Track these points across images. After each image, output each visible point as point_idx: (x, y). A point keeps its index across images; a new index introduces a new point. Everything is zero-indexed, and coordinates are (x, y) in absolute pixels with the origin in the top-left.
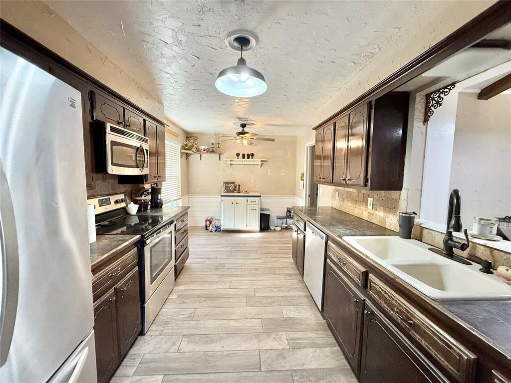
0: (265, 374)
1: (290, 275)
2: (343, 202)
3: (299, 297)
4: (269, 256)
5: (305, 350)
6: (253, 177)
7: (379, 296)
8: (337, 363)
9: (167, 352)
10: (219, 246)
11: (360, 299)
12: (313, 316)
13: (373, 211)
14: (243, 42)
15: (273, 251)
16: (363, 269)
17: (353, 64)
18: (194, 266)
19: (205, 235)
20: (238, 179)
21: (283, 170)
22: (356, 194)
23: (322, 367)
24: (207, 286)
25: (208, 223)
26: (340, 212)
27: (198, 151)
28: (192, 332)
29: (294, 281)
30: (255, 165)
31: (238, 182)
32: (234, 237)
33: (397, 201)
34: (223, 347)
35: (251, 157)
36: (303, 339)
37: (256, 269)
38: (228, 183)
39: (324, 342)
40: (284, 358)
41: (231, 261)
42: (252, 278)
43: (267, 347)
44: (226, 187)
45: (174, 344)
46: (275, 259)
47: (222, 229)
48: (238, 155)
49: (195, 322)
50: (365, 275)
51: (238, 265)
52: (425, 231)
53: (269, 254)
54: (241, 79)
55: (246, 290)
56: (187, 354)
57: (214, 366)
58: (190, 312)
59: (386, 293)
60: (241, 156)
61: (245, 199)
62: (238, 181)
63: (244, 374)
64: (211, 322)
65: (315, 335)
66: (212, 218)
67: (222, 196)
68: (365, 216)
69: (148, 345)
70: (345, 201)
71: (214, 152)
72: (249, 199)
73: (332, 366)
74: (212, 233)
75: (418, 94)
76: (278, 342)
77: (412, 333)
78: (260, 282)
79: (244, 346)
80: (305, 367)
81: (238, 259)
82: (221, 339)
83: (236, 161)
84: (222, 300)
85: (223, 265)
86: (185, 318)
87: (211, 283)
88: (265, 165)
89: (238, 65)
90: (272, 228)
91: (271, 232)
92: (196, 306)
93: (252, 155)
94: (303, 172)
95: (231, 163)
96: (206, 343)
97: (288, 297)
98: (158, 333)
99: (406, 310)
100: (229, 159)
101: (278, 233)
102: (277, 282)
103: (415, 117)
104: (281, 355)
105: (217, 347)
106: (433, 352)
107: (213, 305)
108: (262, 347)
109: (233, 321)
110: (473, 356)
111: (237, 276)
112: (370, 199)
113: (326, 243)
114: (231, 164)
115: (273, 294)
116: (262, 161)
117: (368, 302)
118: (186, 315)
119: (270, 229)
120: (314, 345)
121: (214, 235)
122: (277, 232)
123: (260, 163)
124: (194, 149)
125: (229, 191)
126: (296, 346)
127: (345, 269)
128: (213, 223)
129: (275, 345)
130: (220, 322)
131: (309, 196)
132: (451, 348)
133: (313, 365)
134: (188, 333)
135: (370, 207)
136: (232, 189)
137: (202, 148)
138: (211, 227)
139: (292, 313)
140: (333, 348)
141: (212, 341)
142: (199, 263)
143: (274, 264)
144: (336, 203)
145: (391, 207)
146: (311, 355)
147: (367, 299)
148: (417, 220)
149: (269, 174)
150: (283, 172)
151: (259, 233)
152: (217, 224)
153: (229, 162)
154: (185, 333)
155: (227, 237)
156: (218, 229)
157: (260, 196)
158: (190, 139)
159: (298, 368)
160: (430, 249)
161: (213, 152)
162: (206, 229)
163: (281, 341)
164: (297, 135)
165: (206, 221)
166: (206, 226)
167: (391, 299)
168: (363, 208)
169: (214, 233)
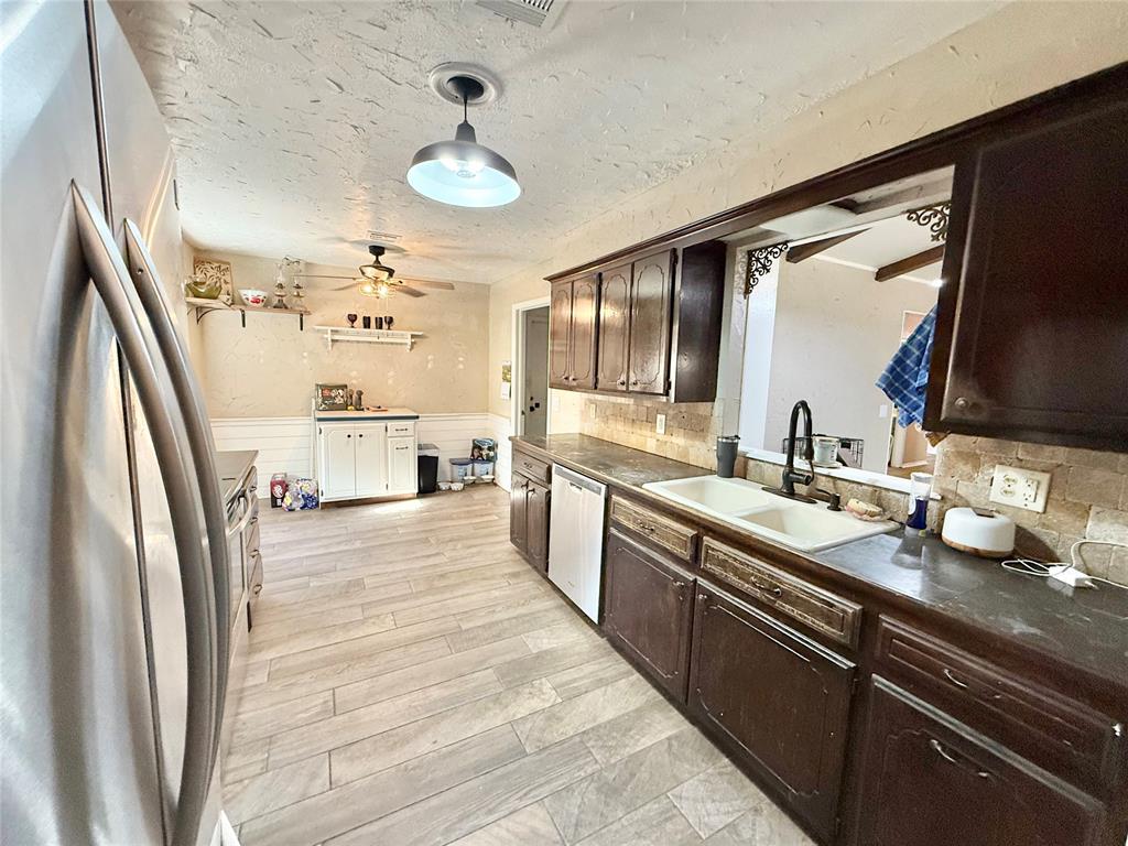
0: (537, 758)
1: (515, 575)
2: (606, 422)
3: (546, 610)
4: (459, 546)
5: (590, 696)
6: (391, 374)
7: (724, 567)
8: (645, 698)
9: (304, 797)
10: (330, 541)
11: (685, 580)
12: (582, 636)
13: (667, 438)
14: (468, 88)
15: (462, 534)
16: (690, 532)
17: (646, 176)
18: (280, 598)
19: (276, 521)
20: (355, 378)
21: (461, 359)
22: (632, 408)
23: (623, 711)
24: (340, 636)
25: (278, 490)
26: (600, 441)
27: (235, 302)
28: (348, 737)
29: (530, 583)
30: (397, 344)
31: (355, 384)
32: (359, 515)
33: (707, 418)
34: (435, 742)
35: (385, 326)
36: (581, 678)
37: (442, 576)
38: (331, 388)
39: (614, 673)
40: (560, 719)
41: (374, 570)
42: (438, 597)
43: (523, 712)
44: (324, 398)
45: (313, 776)
46: (474, 550)
47: (322, 500)
48: (352, 318)
49: (346, 717)
50: (697, 542)
51: (395, 576)
52: (751, 463)
53: (458, 540)
54: (466, 168)
55: (438, 622)
56: (358, 784)
57: (431, 781)
58: (321, 701)
59: (735, 560)
60: (360, 321)
61: (382, 424)
62: (354, 382)
63: (498, 772)
64: (384, 704)
65: (597, 667)
66: (286, 475)
67: (320, 420)
68: (651, 446)
69: (240, 801)
70: (610, 421)
71: (286, 308)
72: (390, 424)
73: (638, 705)
74: (292, 514)
75: (739, 249)
76: (539, 698)
77: (779, 604)
78: (460, 600)
79: (478, 727)
80: (601, 720)
81: (391, 563)
82: (422, 731)
83: (347, 333)
84: (391, 655)
85: (359, 583)
86: (318, 714)
87: (345, 626)
88: (421, 346)
89: (458, 137)
90: (443, 486)
91: (440, 495)
92: (330, 684)
93: (390, 321)
94: (508, 364)
95: (336, 337)
96: (392, 748)
97: (526, 615)
98: (257, 769)
99: (769, 575)
100: (329, 329)
101: (460, 496)
102: (497, 593)
104: (552, 716)
105: (424, 746)
106: (809, 620)
107: (375, 670)
108: (514, 715)
109: (431, 689)
110: (858, 607)
111: (404, 598)
112: (661, 418)
113: (607, 500)
114: (333, 341)
115: (498, 617)
116: (413, 336)
117: (702, 581)
118: (318, 709)
119: (440, 490)
120: (601, 683)
121: (302, 519)
122: (456, 494)
123: (409, 341)
124: (224, 297)
125: (334, 407)
126: (571, 695)
127: (654, 538)
128: (294, 487)
129: (536, 704)
130: (406, 699)
131: (523, 413)
132: (832, 605)
133: (609, 715)
134: (338, 744)
135: (660, 429)
136: (339, 401)
137: (250, 294)
138: (288, 500)
139: (545, 641)
140: (630, 678)
141: (406, 740)
142: (295, 588)
143: (474, 559)
144: (594, 428)
145: (698, 429)
146: (602, 699)
147: (698, 578)
148: (741, 448)
149: (430, 366)
150: (462, 362)
151: (417, 501)
152: (308, 489)
153: (329, 336)
154: (332, 747)
155: (338, 519)
156: (310, 502)
157: (417, 417)
158: (207, 266)
159: (588, 727)
160: (763, 489)
161: (281, 306)
162: (274, 505)
163: (543, 694)
164: (489, 283)
165: (273, 485)
166: (274, 499)
167: (745, 567)
168: (649, 433)
169: (299, 513)
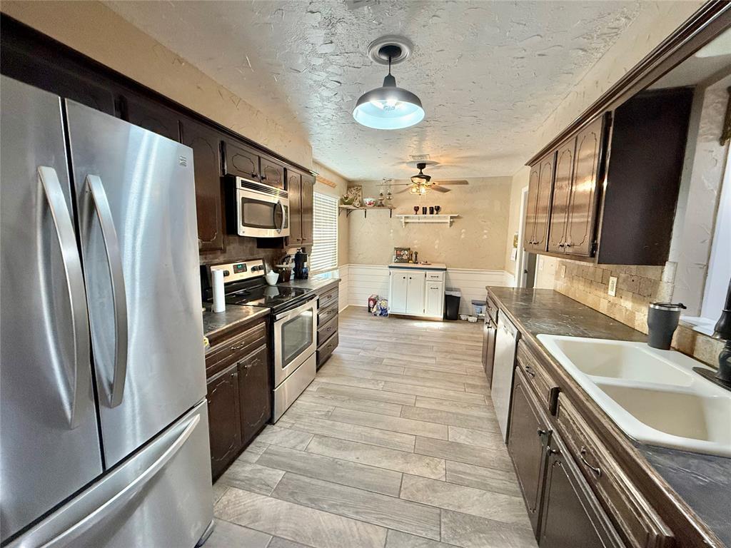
0: (403, 503)
1: (473, 386)
2: (572, 282)
3: (479, 418)
4: (449, 356)
5: (469, 489)
6: (437, 242)
7: (567, 427)
8: (514, 519)
9: (294, 448)
10: (380, 334)
11: (546, 429)
12: (494, 448)
13: (617, 300)
14: (391, 52)
15: (456, 350)
16: (554, 385)
18: (344, 356)
19: (366, 319)
20: (417, 244)
21: (485, 231)
22: (591, 270)
23: (487, 517)
24: (355, 384)
25: (372, 303)
26: (566, 298)
27: (362, 205)
28: (326, 433)
29: (478, 397)
30: (441, 223)
31: (415, 248)
32: (405, 324)
33: (656, 284)
34: (358, 458)
35: (435, 212)
36: (469, 474)
37: (425, 371)
38: (401, 249)
39: (501, 486)
40: (435, 491)
41: (393, 356)
42: (417, 383)
43: (415, 472)
44: (397, 255)
45: (302, 442)
46: (455, 362)
47: (389, 312)
48: (416, 209)
49: (331, 422)
51: (400, 362)
52: (700, 339)
53: (450, 353)
54: (387, 104)
55: (405, 396)
56: (315, 456)
57: (342, 476)
58: (327, 410)
59: (574, 423)
60: (421, 210)
61: (423, 272)
62: (416, 246)
63: (377, 496)
64: (350, 426)
65: (489, 474)
66: (377, 296)
67: (390, 267)
68: (603, 307)
69: (276, 435)
70: (574, 281)
71: (383, 206)
72: (428, 272)
73: (504, 520)
74: (375, 317)
75: (709, 88)
76: (431, 469)
77: (599, 486)
78: (426, 389)
79: (385, 464)
80: (461, 511)
81: (403, 354)
82: (356, 449)
83: (413, 218)
84: (369, 403)
85: (380, 360)
86: (322, 415)
87: (360, 380)
88: (457, 223)
89: (384, 85)
90: (463, 317)
91: (460, 323)
92: (336, 404)
93: (438, 209)
94: (516, 234)
95: (407, 221)
96: (339, 449)
97: (462, 415)
98: (288, 425)
99: (595, 451)
100: (403, 216)
101: (472, 326)
102: (452, 393)
103: (700, 131)
104: (432, 486)
105: (351, 457)
106: (620, 519)
107: (357, 407)
108: (409, 470)
109: (376, 430)
110: (667, 532)
111: (396, 376)
112: (613, 280)
113: (517, 342)
114: (406, 223)
115: (442, 408)
116: (451, 218)
117: (556, 436)
118: (323, 413)
119: (460, 319)
120: (483, 486)
121: (377, 320)
122: (469, 324)
123: (448, 221)
124: (356, 203)
125: (402, 261)
126: (455, 481)
127: (534, 383)
128: (378, 303)
129: (426, 472)
130: (361, 429)
131: (526, 272)
132: (640, 515)
133: (474, 511)
134: (320, 433)
135: (612, 293)
136: (406, 258)
137: (367, 200)
138: (375, 310)
139: (463, 437)
140: (513, 498)
141: (346, 448)
142: (352, 353)
143: (453, 367)
144: (561, 285)
145: (643, 292)
146: (475, 498)
147: (554, 431)
148: (683, 318)
149: (462, 237)
150: (486, 234)
151: (442, 323)
152: (383, 305)
153: (403, 220)
154: (317, 433)
155: (394, 324)
156: (384, 312)
157: (446, 270)
158: (352, 189)
159: (451, 508)
160: (696, 370)
161: (381, 206)
162: (369, 311)
163: (436, 469)
164: (511, 175)
165: (369, 301)
166: (369, 308)
167: (579, 433)
168: (602, 294)
169: (378, 317)
